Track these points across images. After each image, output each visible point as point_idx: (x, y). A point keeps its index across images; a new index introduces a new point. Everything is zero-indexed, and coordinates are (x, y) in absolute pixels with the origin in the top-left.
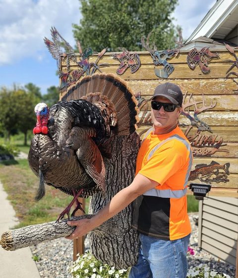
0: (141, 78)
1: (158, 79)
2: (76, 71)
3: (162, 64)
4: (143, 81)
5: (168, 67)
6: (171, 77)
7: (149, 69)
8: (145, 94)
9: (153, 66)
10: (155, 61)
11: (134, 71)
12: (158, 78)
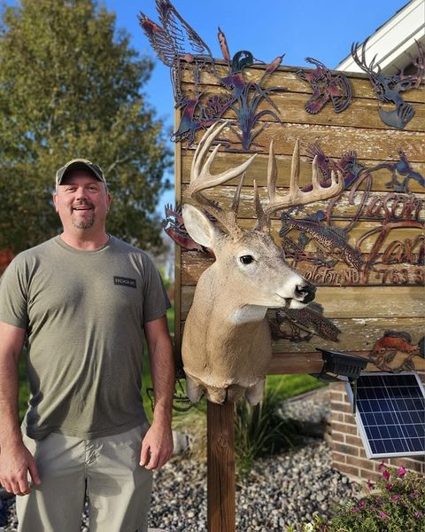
0: (353, 125)
1: (385, 129)
2: (216, 97)
3: (392, 101)
4: (358, 131)
5: (404, 106)
6: (409, 126)
7: (369, 108)
8: (364, 157)
9: (375, 104)
10: (379, 93)
11: (340, 109)
12: (386, 127)
